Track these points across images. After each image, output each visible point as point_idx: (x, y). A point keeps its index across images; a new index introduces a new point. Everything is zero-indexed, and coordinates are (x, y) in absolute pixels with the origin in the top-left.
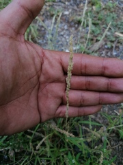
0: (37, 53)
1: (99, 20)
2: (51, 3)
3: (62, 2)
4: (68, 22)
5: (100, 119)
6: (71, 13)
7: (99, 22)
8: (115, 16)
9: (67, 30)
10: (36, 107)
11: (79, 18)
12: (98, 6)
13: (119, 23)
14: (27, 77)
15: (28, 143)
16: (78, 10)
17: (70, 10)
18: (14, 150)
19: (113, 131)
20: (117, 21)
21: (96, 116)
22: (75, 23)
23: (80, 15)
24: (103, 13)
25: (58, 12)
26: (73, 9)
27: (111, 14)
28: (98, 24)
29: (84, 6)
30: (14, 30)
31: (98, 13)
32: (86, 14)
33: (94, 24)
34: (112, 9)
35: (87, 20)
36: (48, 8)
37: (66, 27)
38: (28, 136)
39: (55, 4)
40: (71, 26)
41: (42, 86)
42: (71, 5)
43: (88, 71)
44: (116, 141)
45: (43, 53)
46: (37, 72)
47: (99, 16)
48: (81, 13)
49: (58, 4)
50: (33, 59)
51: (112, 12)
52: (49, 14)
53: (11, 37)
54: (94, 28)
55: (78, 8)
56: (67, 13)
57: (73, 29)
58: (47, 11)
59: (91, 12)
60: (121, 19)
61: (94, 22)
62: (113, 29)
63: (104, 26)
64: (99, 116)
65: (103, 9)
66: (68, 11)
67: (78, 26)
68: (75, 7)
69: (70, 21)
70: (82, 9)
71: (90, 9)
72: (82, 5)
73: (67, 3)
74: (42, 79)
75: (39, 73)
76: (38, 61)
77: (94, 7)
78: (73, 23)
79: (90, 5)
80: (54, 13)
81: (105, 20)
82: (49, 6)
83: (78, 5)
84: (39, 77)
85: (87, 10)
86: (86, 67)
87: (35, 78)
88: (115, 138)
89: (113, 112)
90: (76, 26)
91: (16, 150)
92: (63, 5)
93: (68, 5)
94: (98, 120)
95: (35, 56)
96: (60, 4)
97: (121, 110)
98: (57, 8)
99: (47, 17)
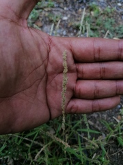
0: (43, 39)
1: (97, 25)
2: (49, 9)
3: (61, 8)
4: (67, 28)
5: (99, 126)
6: (70, 18)
7: (98, 27)
8: (113, 21)
9: (66, 35)
10: (45, 101)
11: (77, 23)
12: (96, 11)
13: (117, 28)
14: (32, 66)
15: (27, 151)
16: (77, 15)
17: (69, 16)
18: (13, 158)
19: (112, 138)
20: (115, 26)
21: (95, 123)
22: (74, 29)
23: (78, 21)
24: (102, 18)
25: (57, 17)
26: (72, 15)
27: (110, 20)
28: (96, 29)
29: (82, 11)
30: (16, 14)
31: (96, 18)
32: (85, 19)
33: (92, 29)
34: (110, 15)
35: (85, 26)
36: (47, 14)
37: (64, 33)
38: (27, 145)
39: (53, 9)
40: (69, 32)
41: (50, 77)
42: (70, 10)
43: (103, 56)
44: (114, 148)
45: (50, 39)
46: (43, 62)
47: (98, 21)
48: (79, 19)
49: (57, 9)
50: (38, 46)
51: (110, 17)
52: (47, 19)
53: (12, 21)
54: (92, 34)
55: (76, 13)
56: (65, 18)
57: (72, 34)
58: (46, 17)
59: (89, 17)
60: (119, 24)
61: (92, 27)
62: (111, 35)
63: (103, 31)
64: (98, 122)
65: (102, 14)
66: (67, 16)
67: (77, 32)
68: (74, 13)
69: (69, 26)
70: (81, 14)
71: (89, 14)
72: (80, 10)
73: (65, 8)
74: (50, 69)
75: (46, 62)
76: (43, 48)
77: (92, 13)
78: (71, 29)
79: (88, 10)
80: (53, 18)
81: (104, 25)
82: (48, 11)
83: (76, 10)
84: (46, 67)
85: (85, 15)
86: (99, 51)
87: (42, 67)
88: (114, 145)
89: (112, 118)
90: (75, 31)
91: (15, 159)
92: (61, 10)
93: (66, 11)
94: (97, 126)
95: (40, 42)
96: (59, 9)
97: (119, 117)
98: (56, 13)
99: (46, 23)
